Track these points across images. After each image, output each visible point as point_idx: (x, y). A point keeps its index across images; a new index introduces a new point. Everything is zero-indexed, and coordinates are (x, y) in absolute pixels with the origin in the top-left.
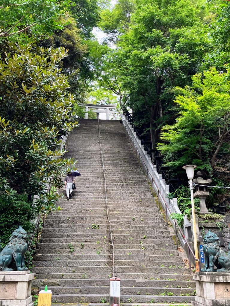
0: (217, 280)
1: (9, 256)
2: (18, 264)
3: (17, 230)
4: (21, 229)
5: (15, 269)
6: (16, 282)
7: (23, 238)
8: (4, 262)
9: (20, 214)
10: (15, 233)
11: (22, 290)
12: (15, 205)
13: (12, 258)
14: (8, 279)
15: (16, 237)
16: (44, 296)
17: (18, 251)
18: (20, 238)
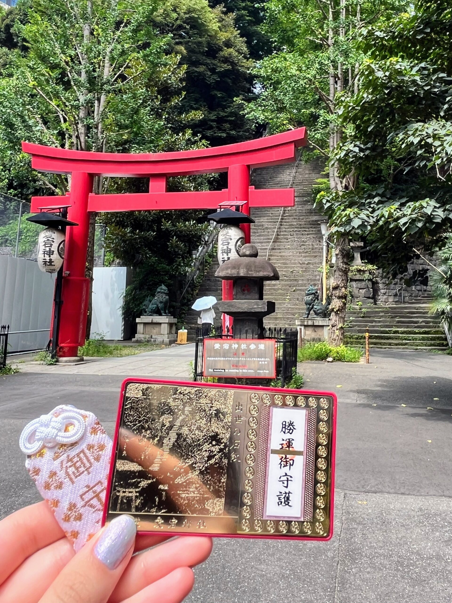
0: (306, 324)
1: (155, 306)
2: (162, 312)
3: (160, 287)
4: (163, 287)
5: (160, 315)
6: (160, 324)
7: (164, 293)
8: (152, 309)
9: (162, 275)
10: (158, 290)
11: (165, 328)
12: (158, 268)
13: (158, 307)
14: (155, 321)
15: (159, 292)
16: (182, 334)
17: (161, 302)
18: (162, 293)
